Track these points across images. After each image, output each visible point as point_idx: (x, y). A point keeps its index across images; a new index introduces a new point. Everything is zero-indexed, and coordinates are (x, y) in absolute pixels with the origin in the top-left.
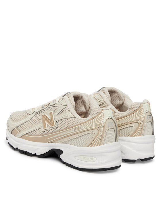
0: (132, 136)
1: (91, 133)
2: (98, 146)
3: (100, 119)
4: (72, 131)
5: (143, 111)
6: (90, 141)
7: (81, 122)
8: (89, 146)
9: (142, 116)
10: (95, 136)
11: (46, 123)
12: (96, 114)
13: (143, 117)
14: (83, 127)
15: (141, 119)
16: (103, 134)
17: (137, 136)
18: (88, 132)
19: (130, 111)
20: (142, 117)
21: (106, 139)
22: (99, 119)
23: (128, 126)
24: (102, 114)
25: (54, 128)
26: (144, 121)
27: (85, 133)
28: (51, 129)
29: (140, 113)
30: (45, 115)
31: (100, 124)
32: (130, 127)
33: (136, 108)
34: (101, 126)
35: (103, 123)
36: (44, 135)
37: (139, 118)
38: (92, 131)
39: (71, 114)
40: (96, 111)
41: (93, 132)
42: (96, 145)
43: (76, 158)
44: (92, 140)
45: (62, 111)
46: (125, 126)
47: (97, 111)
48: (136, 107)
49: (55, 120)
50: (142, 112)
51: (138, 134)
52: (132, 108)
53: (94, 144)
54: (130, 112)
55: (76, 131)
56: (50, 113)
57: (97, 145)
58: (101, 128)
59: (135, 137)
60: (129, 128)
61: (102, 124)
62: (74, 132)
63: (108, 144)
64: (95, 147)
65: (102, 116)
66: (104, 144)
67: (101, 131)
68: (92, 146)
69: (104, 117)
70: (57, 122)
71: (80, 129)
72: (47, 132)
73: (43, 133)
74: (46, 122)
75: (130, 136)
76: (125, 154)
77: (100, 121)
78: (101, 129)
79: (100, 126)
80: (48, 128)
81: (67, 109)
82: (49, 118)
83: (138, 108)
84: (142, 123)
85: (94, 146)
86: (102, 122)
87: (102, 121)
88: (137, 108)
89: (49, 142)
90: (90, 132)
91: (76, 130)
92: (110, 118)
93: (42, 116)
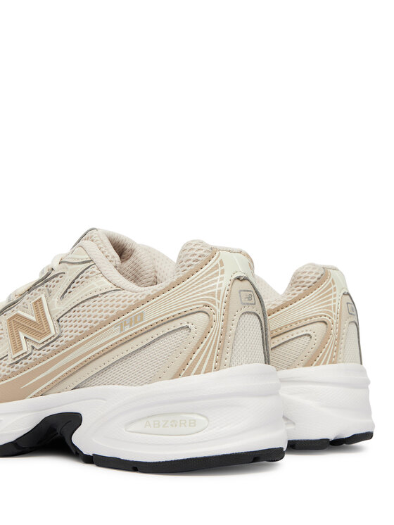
0: (309, 363)
1: (183, 328)
2: (210, 371)
3: (212, 277)
4: (113, 334)
5: (335, 288)
6: (182, 358)
7: (144, 298)
8: (177, 375)
9: (335, 301)
10: (198, 336)
11: (22, 335)
12: (197, 260)
13: (336, 303)
14: (152, 314)
15: (332, 312)
16: (225, 327)
17: (325, 363)
18: (171, 326)
19: (295, 292)
20: (334, 306)
21: (235, 347)
22: (208, 279)
23: (295, 334)
24: (218, 261)
25: (49, 341)
26: (340, 316)
27: (160, 331)
28: (38, 348)
29: (326, 294)
30: (17, 315)
31: (213, 294)
32: (302, 339)
33: (312, 278)
34: (217, 301)
35: (222, 289)
36: (14, 374)
37: (327, 308)
38: (184, 322)
39: (108, 282)
40: (193, 252)
41: (190, 325)
42: (203, 370)
43: (132, 428)
44: (187, 352)
45: (76, 281)
46: (285, 337)
47: (199, 253)
48: (312, 275)
49: (52, 319)
50: (331, 292)
51: (327, 358)
52: (300, 280)
53: (197, 366)
54: (295, 294)
55: (129, 331)
56: (35, 303)
57: (208, 370)
58: (216, 308)
59: (321, 367)
60: (297, 340)
61: (219, 292)
62: (119, 336)
63: (244, 365)
64: (202, 376)
65: (216, 267)
66: (230, 366)
67: (219, 317)
68: (188, 374)
69: (223, 272)
70: (60, 320)
71: (142, 320)
72: (27, 361)
73: (12, 370)
74: (20, 332)
75: (304, 366)
76: (294, 424)
77: (212, 282)
78: (218, 311)
79: (213, 302)
80: (30, 349)
81: (94, 269)
82: (33, 318)
83: (319, 279)
84: (335, 321)
85: (198, 373)
86: (220, 285)
87: (217, 283)
88: (315, 280)
89: (35, 396)
90: (177, 324)
91: (127, 328)
92: (244, 279)
93: (9, 320)
